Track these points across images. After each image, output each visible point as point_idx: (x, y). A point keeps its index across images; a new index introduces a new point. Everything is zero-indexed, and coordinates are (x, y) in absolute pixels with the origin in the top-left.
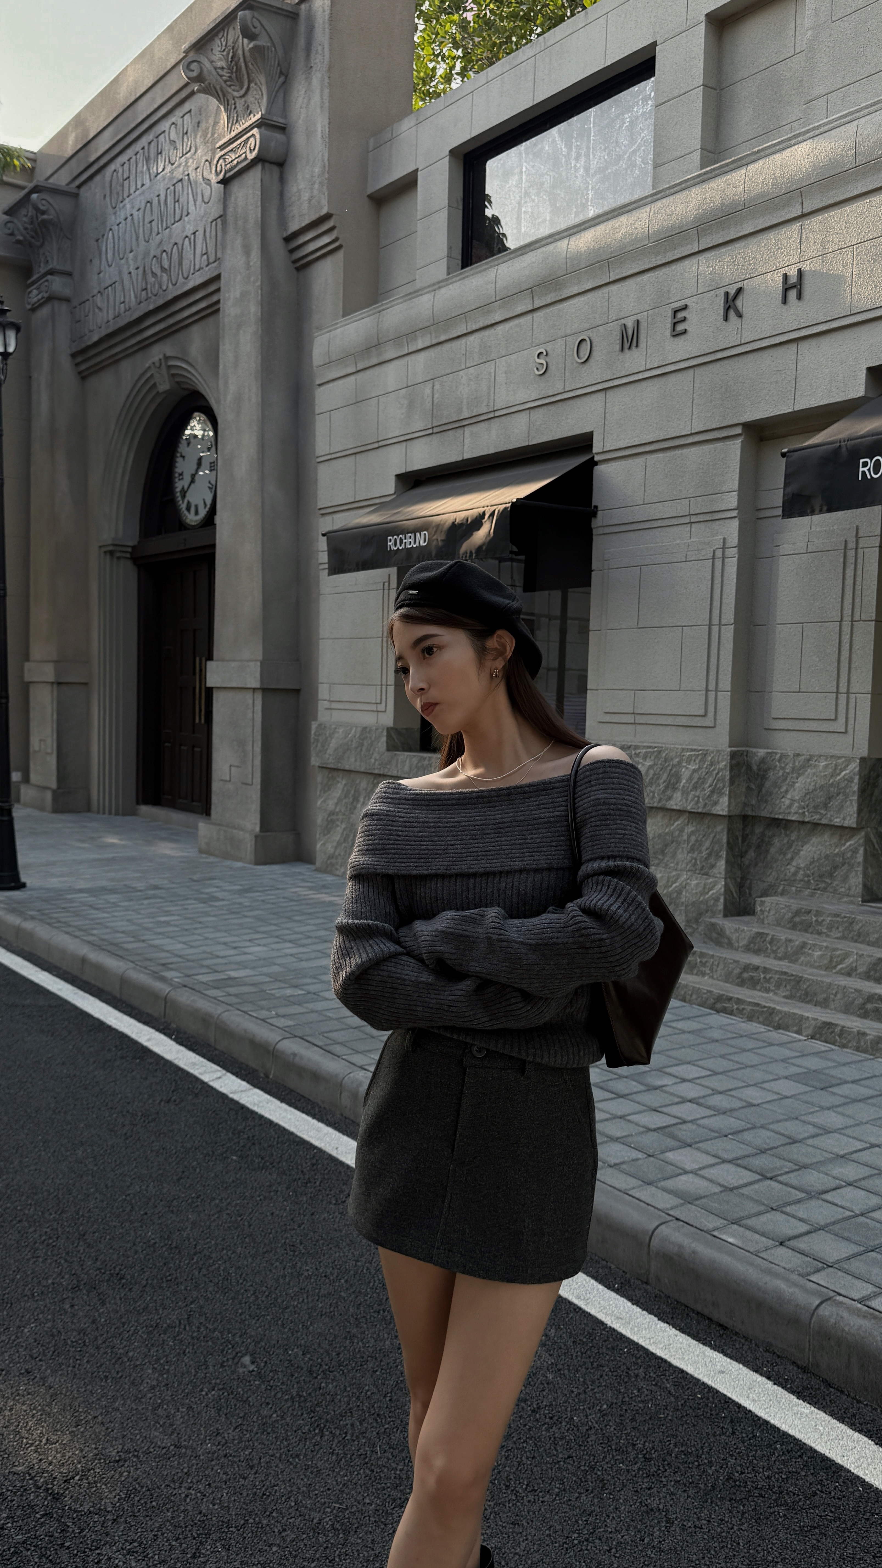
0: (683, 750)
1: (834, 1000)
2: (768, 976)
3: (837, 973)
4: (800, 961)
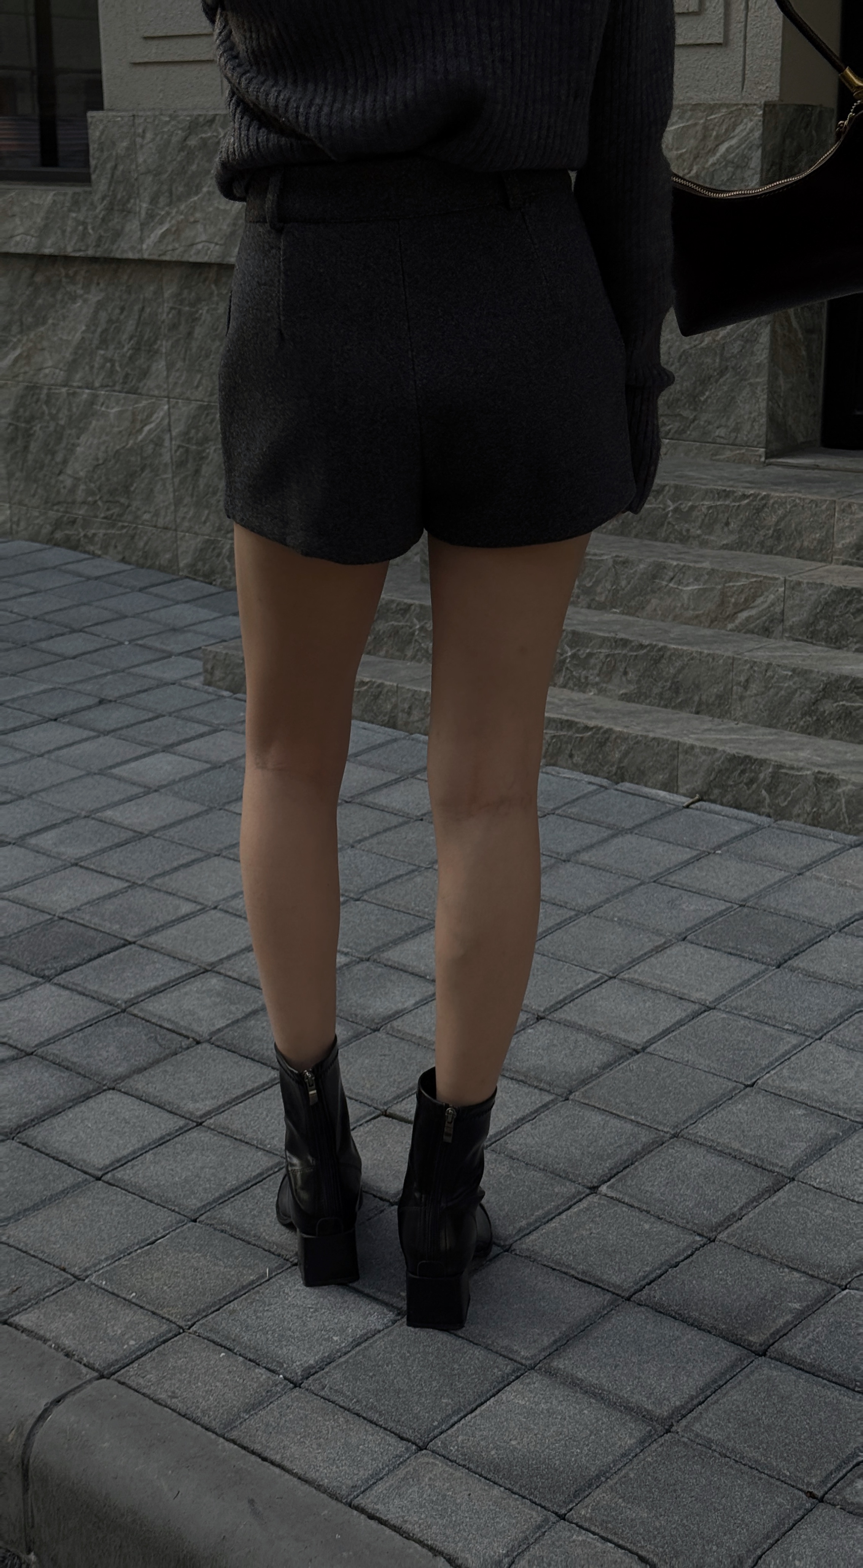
1: (741, 698)
2: (583, 652)
3: (738, 630)
4: (649, 608)
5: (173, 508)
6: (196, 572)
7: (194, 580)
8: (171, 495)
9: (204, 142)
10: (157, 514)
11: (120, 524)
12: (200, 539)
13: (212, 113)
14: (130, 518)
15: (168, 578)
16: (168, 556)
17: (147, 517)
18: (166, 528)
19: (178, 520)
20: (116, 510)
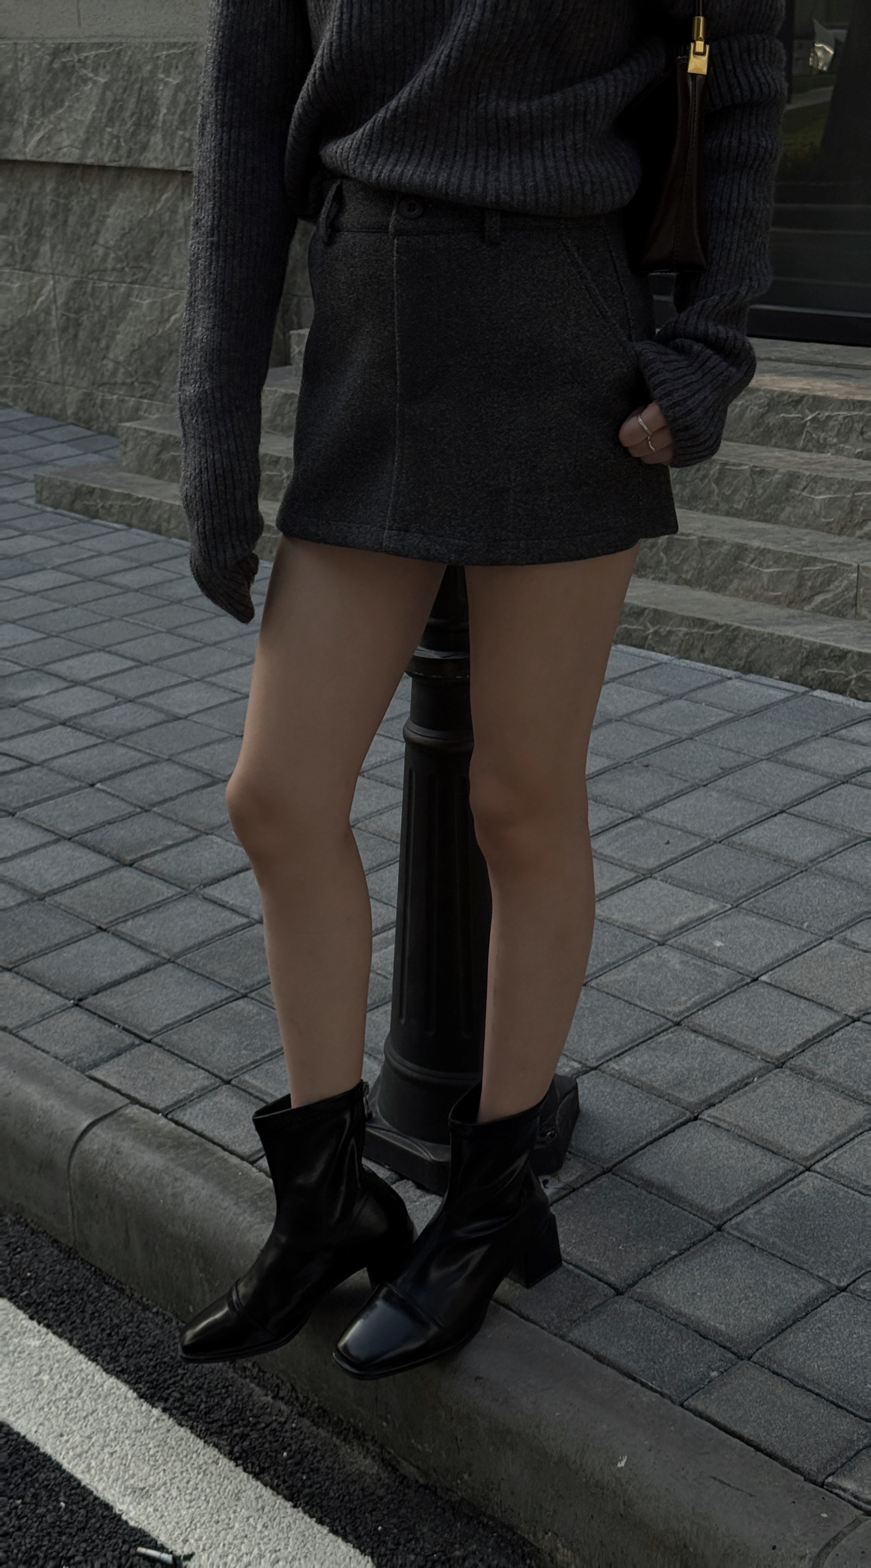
0: (156, 45)
5: (60, 366)
6: (79, 419)
7: (77, 425)
8: (59, 356)
9: (64, 64)
10: (49, 371)
11: (24, 380)
12: (80, 392)
13: (68, 41)
14: (31, 374)
15: (56, 423)
16: (59, 406)
17: (43, 373)
18: (57, 383)
19: (65, 376)
20: (21, 368)
